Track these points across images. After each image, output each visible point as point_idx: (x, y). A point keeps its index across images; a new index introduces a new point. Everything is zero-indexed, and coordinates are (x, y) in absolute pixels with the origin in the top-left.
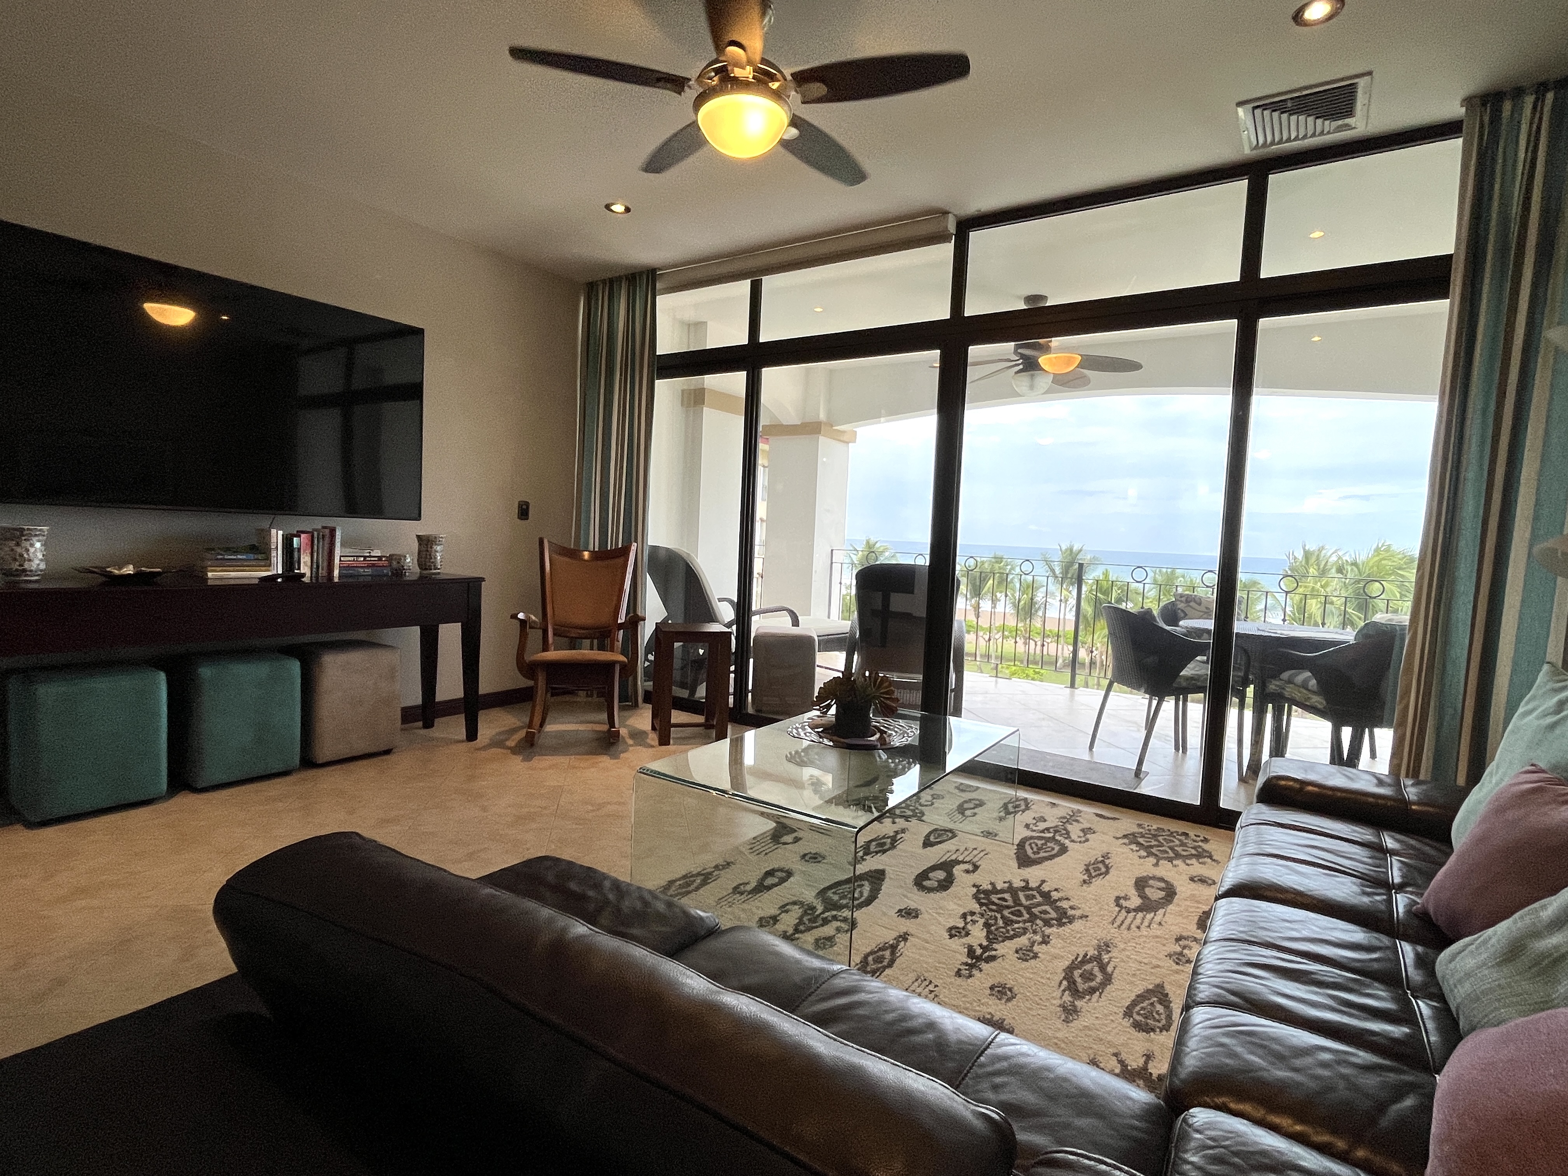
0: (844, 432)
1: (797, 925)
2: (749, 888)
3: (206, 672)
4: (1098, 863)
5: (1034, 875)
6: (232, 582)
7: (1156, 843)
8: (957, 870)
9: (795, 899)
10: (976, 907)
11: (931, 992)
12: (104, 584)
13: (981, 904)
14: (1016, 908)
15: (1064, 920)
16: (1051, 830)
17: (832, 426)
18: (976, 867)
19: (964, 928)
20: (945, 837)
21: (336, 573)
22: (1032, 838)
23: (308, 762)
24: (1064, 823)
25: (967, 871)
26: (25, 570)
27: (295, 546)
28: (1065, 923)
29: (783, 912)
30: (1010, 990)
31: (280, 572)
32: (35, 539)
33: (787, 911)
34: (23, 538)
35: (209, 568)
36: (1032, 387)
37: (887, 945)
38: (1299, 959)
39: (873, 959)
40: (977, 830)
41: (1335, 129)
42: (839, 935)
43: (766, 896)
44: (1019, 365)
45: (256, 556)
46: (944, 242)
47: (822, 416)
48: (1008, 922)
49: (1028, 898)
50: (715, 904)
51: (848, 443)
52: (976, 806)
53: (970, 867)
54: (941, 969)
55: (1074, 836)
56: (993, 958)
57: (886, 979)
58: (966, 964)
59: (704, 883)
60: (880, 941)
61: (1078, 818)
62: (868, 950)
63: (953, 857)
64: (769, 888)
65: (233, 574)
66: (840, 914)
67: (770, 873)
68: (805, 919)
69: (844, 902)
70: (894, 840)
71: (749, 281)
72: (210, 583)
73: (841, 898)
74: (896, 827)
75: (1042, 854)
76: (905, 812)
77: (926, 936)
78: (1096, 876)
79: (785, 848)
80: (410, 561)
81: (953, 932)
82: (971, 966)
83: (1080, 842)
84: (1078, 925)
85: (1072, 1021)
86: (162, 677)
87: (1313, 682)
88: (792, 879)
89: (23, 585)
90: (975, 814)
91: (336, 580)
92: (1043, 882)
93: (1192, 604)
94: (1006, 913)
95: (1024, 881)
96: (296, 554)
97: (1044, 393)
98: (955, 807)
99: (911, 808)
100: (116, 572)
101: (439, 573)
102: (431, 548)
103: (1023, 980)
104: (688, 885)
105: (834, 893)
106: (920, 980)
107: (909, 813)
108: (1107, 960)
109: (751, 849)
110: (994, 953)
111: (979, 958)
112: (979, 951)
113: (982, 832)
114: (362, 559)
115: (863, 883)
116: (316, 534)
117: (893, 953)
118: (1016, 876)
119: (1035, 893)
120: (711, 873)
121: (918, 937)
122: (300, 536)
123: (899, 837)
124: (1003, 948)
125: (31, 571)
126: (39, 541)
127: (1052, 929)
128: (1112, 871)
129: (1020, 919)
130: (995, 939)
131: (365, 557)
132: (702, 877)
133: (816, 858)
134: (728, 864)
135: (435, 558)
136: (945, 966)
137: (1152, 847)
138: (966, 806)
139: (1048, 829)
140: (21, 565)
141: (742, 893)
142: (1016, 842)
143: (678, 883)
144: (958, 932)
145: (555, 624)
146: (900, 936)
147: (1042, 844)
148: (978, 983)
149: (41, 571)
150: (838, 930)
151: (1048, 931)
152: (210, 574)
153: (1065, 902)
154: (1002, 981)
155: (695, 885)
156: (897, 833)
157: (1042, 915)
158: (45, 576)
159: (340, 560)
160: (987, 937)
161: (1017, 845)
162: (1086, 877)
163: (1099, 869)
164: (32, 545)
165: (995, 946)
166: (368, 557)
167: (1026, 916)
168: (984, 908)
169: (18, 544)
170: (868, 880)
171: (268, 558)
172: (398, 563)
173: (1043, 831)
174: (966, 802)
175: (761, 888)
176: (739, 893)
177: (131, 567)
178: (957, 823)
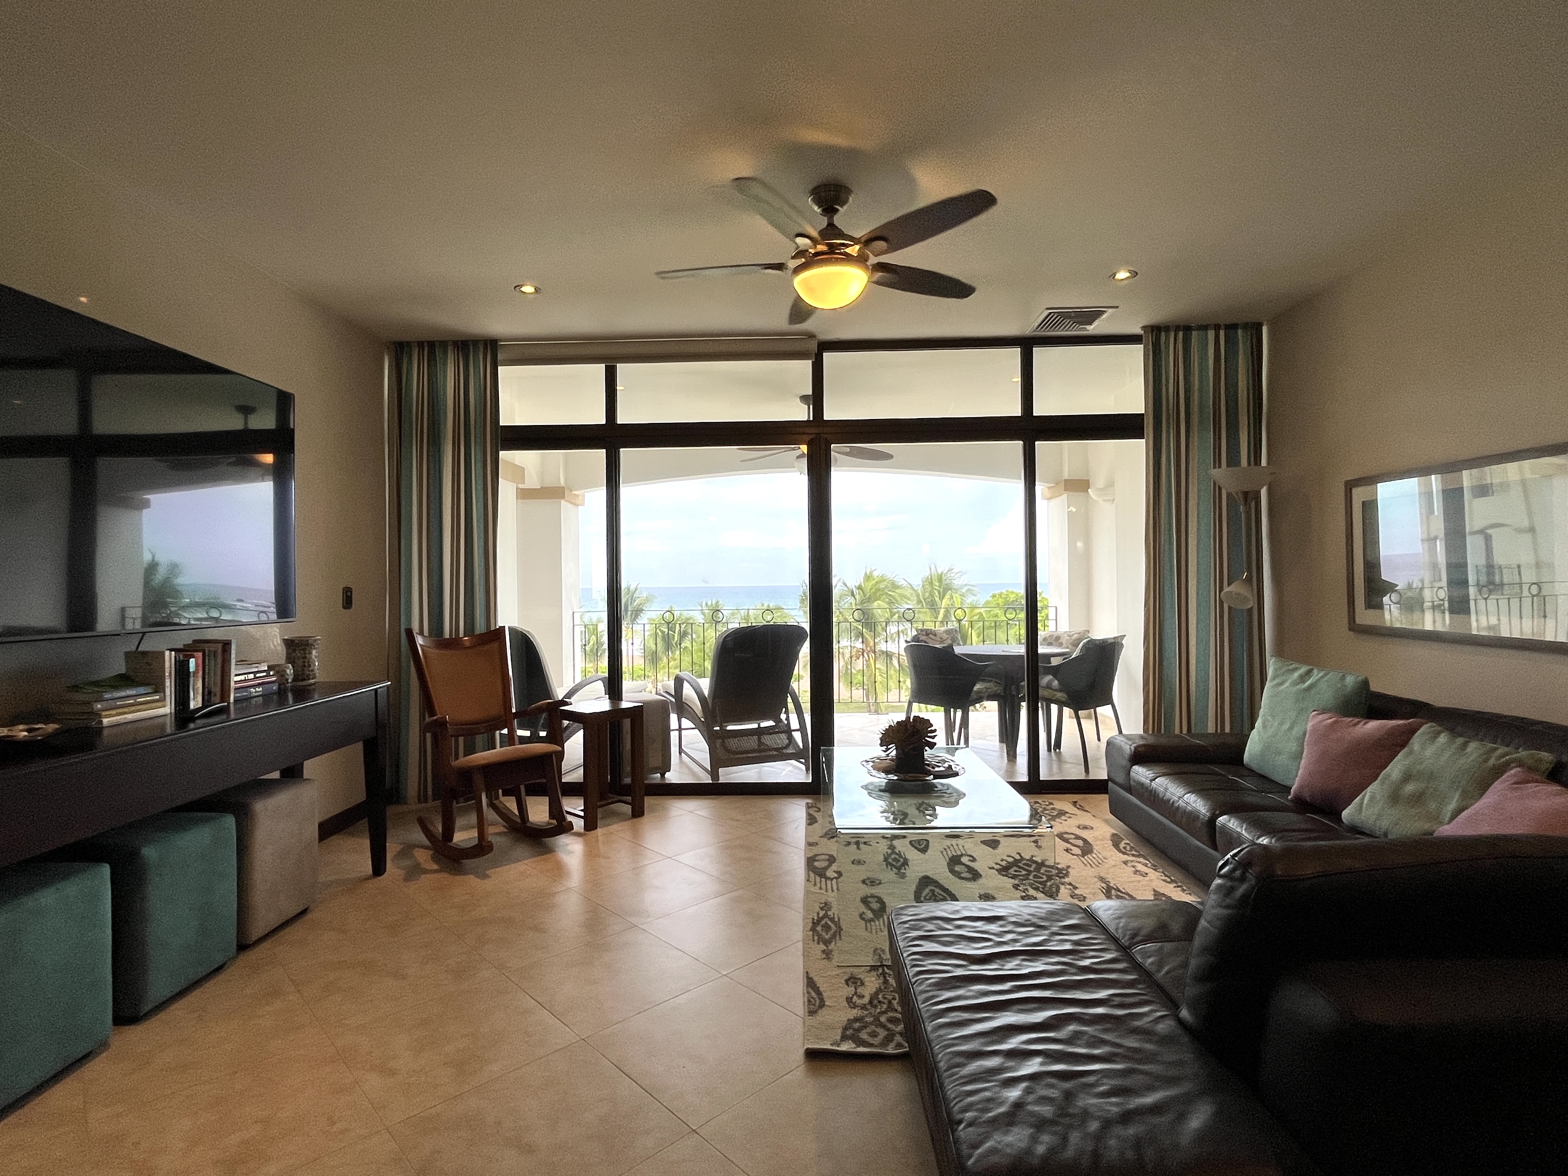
0: (578, 496)
17: (571, 491)
27: (191, 670)
35: (102, 714)
41: (1078, 329)
45: (144, 690)
47: (563, 481)
51: (578, 506)
65: (130, 717)
71: (602, 366)
86: (108, 871)
87: (1056, 683)
93: (931, 636)
96: (191, 680)
114: (252, 676)
116: (207, 651)
131: (254, 674)
152: (105, 721)
159: (234, 680)
166: (257, 672)
171: (162, 690)
172: (283, 676)
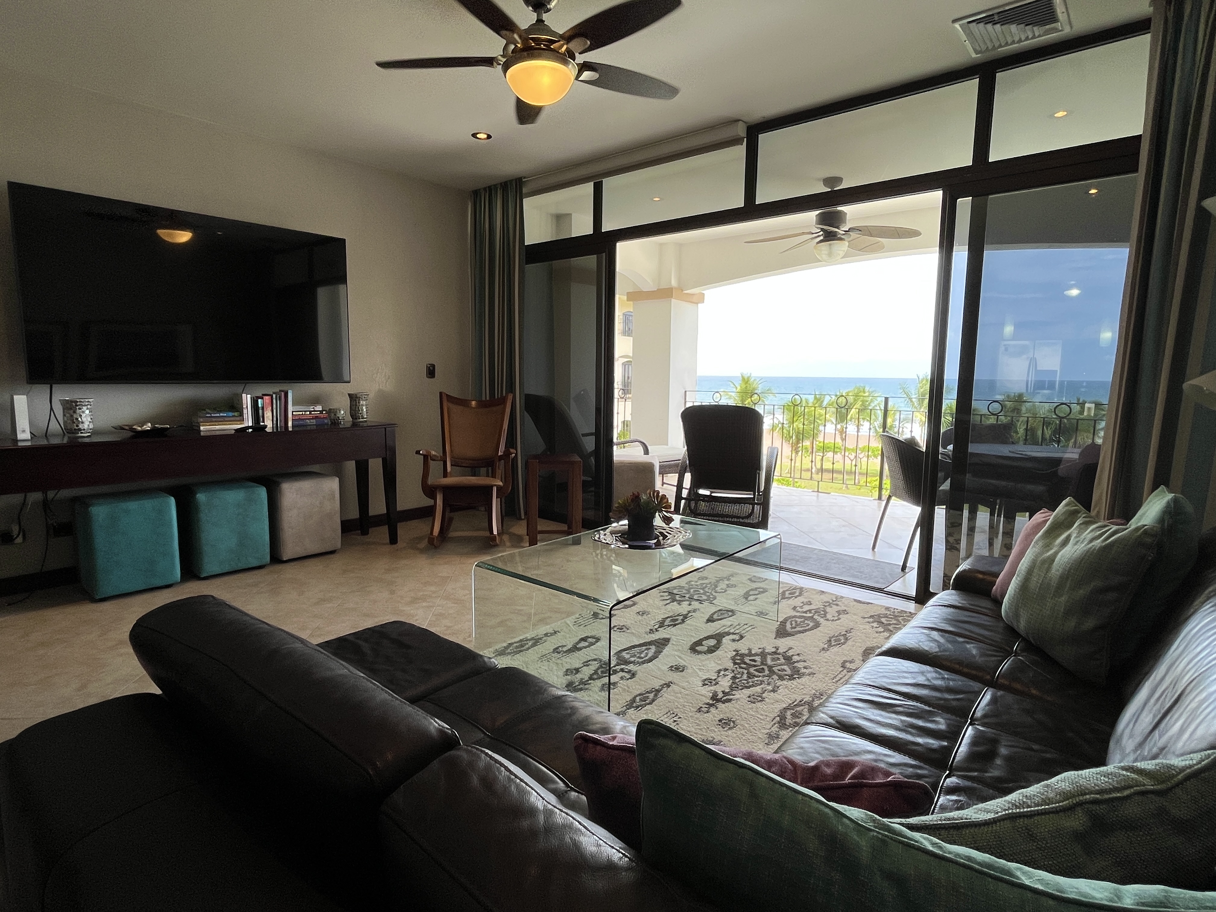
1: (593, 674)
2: (565, 649)
3: (201, 497)
4: (841, 636)
5: (784, 644)
6: (218, 433)
7: (895, 622)
8: (726, 640)
9: (596, 657)
10: (730, 665)
11: (675, 721)
12: (133, 437)
13: (735, 663)
14: (761, 667)
15: (795, 676)
16: (813, 611)
17: (682, 291)
18: (742, 637)
19: (715, 680)
20: (726, 616)
21: (290, 424)
22: (795, 617)
23: (276, 558)
24: (825, 606)
25: (734, 640)
26: (80, 430)
27: (260, 406)
28: (795, 678)
29: (584, 666)
30: (734, 722)
31: (250, 424)
32: (85, 408)
33: (587, 665)
34: (78, 407)
35: (201, 424)
36: (830, 255)
37: (653, 690)
38: (898, 697)
39: (640, 699)
40: (753, 611)
41: (1045, 32)
42: (621, 681)
43: (577, 654)
44: (819, 236)
45: (233, 414)
46: (738, 144)
47: (674, 283)
48: (750, 676)
49: (773, 660)
50: (538, 659)
51: (697, 303)
52: (760, 593)
53: (737, 637)
54: (687, 707)
55: (829, 616)
56: (729, 700)
57: (644, 712)
58: (707, 704)
59: (534, 645)
60: (649, 687)
61: (838, 603)
62: (638, 693)
63: (727, 630)
64: (580, 649)
65: (218, 427)
66: (627, 667)
67: (584, 639)
68: (599, 672)
69: (632, 659)
70: (685, 617)
71: (592, 183)
72: (202, 434)
73: (631, 657)
74: (690, 608)
75: (798, 629)
76: (701, 597)
77: (685, 684)
78: (834, 645)
79: (601, 622)
80: (343, 414)
81: (706, 682)
82: (711, 705)
83: (833, 620)
84: (804, 680)
85: (772, 744)
86: (172, 501)
88: (598, 644)
89: (80, 440)
90: (756, 599)
91: (290, 429)
92: (791, 648)
94: (752, 670)
95: (775, 647)
96: (260, 411)
97: (842, 258)
98: (742, 594)
99: (708, 594)
100: (139, 428)
101: (366, 421)
102: (359, 403)
103: (746, 716)
104: (522, 646)
105: (627, 653)
106: (669, 713)
107: (704, 597)
108: (816, 705)
109: (575, 622)
110: (731, 697)
111: (718, 701)
112: (720, 695)
113: (756, 612)
114: (308, 413)
115: (651, 647)
116: (274, 396)
117: (656, 695)
118: (769, 643)
119: (780, 656)
120: (541, 639)
121: (678, 685)
122: (262, 398)
123: (690, 614)
124: (740, 694)
125: (84, 430)
126: (87, 409)
127: (783, 682)
128: (850, 643)
129: (760, 674)
130: (735, 687)
131: (310, 412)
132: (533, 641)
133: (622, 629)
134: (555, 632)
135: (362, 410)
136: (691, 705)
137: (890, 624)
138: (751, 593)
139: (810, 611)
140: (77, 426)
141: (559, 653)
142: (781, 619)
143: (515, 645)
144: (710, 682)
145: (452, 457)
146: (665, 684)
147: (801, 622)
148: (711, 716)
149: (91, 429)
150: (622, 678)
151: (779, 683)
152: (202, 428)
153: (802, 663)
154: (730, 716)
155: (527, 646)
156: (689, 612)
157: (780, 672)
158: (95, 432)
159: (292, 414)
160: (731, 687)
161: (781, 622)
162: (826, 646)
163: (840, 640)
164: (83, 412)
165: (734, 692)
166: (313, 411)
167: (767, 672)
168: (737, 666)
169: (75, 412)
170: (655, 645)
171: (241, 415)
172: (335, 415)
173: (806, 612)
174: (752, 590)
175: (575, 648)
176: (557, 652)
177: (149, 425)
178: (739, 606)
